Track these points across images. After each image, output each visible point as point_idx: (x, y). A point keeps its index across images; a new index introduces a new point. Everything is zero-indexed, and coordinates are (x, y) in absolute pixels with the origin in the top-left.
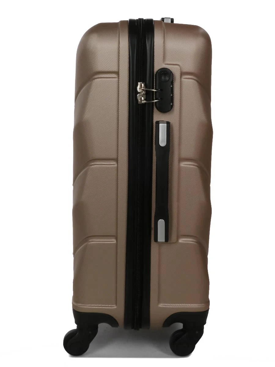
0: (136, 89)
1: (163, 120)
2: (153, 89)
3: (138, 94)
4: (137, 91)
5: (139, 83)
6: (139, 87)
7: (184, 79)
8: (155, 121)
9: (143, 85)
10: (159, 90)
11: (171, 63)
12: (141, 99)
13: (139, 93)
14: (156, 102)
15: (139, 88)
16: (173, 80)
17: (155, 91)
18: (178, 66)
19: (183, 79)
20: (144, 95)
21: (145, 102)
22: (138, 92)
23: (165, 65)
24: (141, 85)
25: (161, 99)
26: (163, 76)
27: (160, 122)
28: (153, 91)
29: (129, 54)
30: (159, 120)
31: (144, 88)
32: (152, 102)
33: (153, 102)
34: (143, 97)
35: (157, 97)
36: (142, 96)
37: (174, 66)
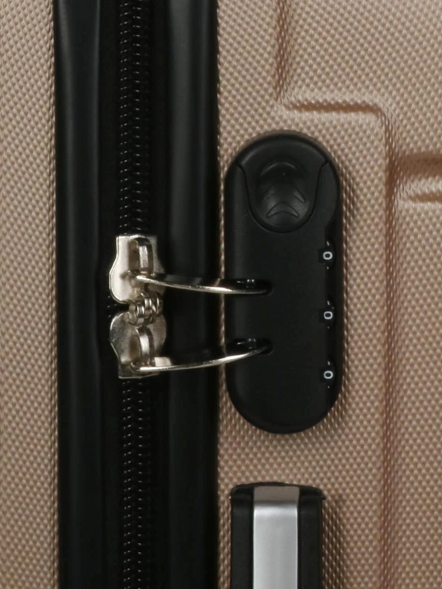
0: (103, 280)
1: (275, 479)
2: (211, 284)
3: (114, 313)
4: (109, 292)
5: (122, 242)
6: (119, 266)
7: (411, 204)
8: (227, 483)
9: (143, 251)
10: (251, 287)
11: (328, 97)
12: (135, 345)
13: (124, 307)
14: (230, 366)
15: (123, 276)
16: (338, 215)
17: (227, 296)
18: (370, 118)
19: (403, 204)
20: (149, 319)
21: (161, 364)
22: (113, 301)
23: (286, 114)
24: (133, 256)
25: (264, 343)
26: (272, 192)
27: (258, 493)
28: (215, 296)
29: (57, 47)
30: (252, 480)
31: (149, 270)
32: (214, 362)
33: (216, 369)
34: (149, 334)
35: (239, 333)
36: (144, 330)
37: (343, 117)
